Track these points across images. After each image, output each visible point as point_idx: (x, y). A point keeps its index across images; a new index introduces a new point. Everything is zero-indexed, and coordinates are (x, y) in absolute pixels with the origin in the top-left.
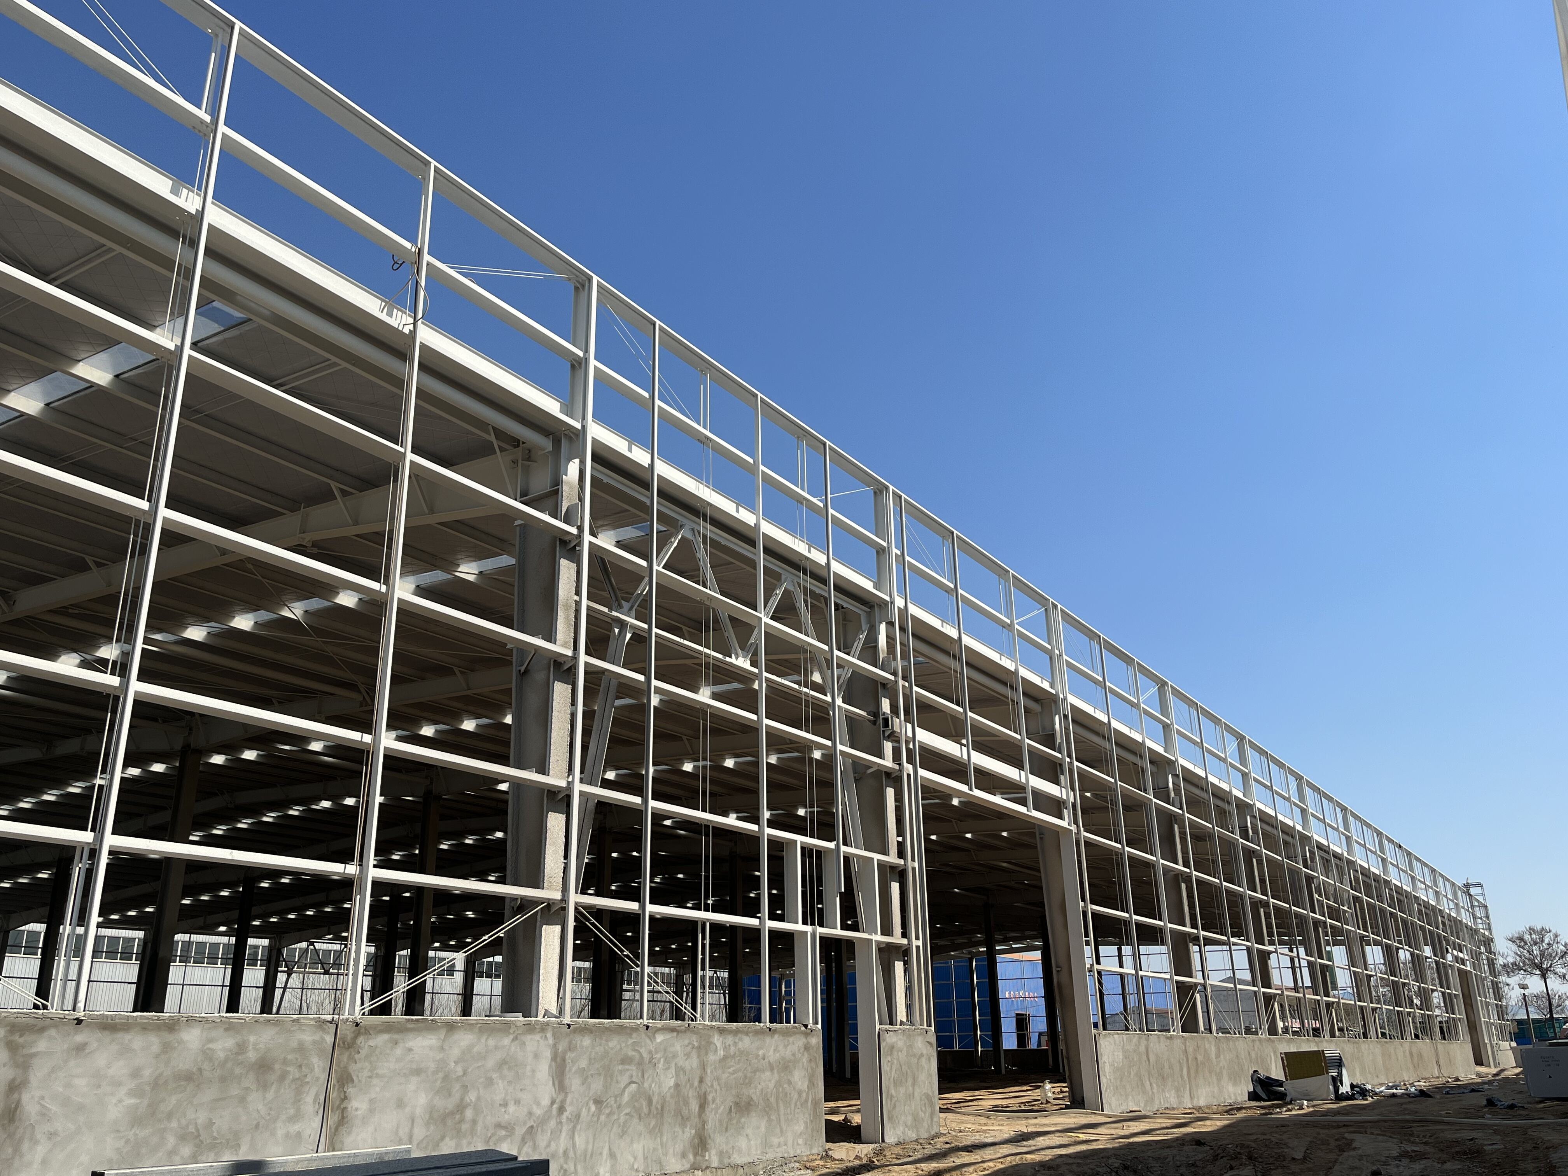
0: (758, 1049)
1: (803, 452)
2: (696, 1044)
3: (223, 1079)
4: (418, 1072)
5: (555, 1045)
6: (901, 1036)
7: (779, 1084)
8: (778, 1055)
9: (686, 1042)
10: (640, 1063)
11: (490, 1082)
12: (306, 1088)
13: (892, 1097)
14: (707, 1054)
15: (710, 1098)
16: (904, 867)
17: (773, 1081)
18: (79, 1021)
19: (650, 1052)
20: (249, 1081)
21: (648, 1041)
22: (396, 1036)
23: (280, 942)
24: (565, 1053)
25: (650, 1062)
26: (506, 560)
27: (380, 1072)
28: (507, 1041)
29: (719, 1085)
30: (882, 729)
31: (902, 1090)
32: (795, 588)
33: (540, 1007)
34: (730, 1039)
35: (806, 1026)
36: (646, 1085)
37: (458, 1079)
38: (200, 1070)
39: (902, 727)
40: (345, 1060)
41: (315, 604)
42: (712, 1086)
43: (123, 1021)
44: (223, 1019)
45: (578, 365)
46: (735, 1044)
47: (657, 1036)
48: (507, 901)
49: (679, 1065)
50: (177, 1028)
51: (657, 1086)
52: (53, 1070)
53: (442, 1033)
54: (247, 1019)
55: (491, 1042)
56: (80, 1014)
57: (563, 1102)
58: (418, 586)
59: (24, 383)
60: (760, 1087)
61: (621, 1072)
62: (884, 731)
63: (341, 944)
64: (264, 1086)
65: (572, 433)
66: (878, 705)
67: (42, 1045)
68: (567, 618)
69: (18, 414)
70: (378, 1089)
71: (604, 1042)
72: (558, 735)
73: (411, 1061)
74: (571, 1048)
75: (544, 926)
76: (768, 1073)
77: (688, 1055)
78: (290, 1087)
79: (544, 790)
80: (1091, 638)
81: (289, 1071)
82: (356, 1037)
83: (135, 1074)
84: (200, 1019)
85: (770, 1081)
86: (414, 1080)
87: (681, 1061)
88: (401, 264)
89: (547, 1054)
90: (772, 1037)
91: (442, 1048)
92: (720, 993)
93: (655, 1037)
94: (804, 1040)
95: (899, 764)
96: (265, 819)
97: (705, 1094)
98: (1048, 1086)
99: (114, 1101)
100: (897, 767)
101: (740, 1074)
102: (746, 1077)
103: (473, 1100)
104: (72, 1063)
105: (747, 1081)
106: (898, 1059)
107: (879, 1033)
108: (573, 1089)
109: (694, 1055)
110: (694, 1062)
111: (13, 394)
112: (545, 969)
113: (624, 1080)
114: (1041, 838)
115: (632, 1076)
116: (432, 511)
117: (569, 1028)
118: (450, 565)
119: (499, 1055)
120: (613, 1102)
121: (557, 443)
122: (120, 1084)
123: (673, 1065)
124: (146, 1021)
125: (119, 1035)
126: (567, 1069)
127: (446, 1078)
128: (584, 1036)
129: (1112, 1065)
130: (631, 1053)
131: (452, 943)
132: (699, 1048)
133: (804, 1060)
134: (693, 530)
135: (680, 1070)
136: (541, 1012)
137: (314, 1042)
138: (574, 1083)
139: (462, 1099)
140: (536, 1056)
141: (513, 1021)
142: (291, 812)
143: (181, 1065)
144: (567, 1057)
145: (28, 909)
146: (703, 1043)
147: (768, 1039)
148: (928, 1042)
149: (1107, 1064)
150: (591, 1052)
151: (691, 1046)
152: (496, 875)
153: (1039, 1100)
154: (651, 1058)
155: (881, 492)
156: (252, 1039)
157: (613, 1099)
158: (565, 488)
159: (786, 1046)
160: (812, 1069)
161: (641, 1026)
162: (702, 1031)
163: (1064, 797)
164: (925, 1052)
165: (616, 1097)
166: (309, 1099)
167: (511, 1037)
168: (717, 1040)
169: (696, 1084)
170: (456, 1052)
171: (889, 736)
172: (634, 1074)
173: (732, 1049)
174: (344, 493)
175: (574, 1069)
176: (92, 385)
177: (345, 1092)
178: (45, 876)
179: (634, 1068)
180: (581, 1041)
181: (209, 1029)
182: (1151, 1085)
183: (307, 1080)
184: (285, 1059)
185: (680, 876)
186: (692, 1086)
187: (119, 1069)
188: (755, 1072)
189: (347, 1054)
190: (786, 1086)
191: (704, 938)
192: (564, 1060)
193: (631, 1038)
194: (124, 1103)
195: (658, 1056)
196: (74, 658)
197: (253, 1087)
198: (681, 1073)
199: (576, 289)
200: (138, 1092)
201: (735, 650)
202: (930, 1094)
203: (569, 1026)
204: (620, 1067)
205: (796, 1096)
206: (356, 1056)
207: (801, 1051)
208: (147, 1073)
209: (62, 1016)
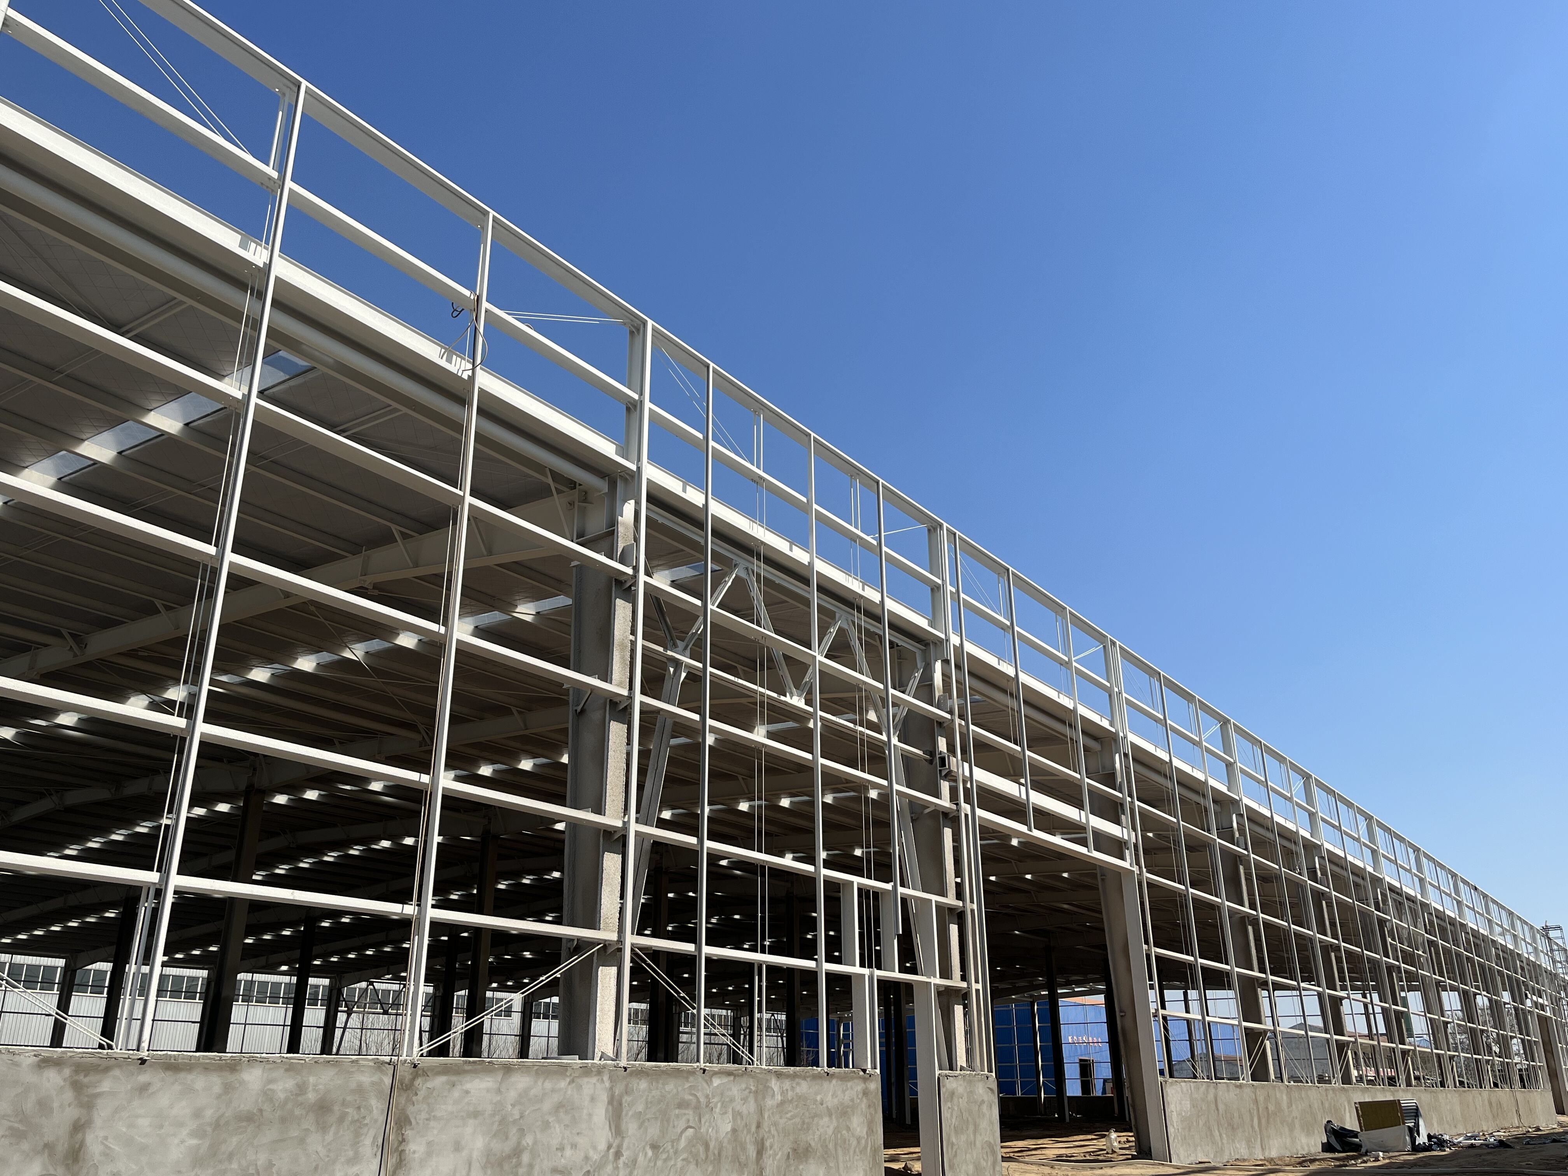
0: (816, 1094)
1: (857, 492)
2: (753, 1088)
3: (283, 1120)
4: (475, 1114)
5: (611, 1088)
6: (961, 1082)
7: (837, 1130)
8: (836, 1100)
9: (744, 1086)
10: (697, 1108)
11: (546, 1126)
12: (365, 1130)
13: (953, 1144)
14: (764, 1098)
15: (768, 1144)
16: (962, 909)
17: (832, 1127)
18: (143, 1061)
19: (707, 1096)
20: (309, 1123)
21: (705, 1085)
22: (454, 1078)
23: (340, 983)
24: (621, 1096)
25: (707, 1106)
26: (562, 601)
27: (438, 1114)
28: (563, 1084)
29: (777, 1130)
30: (939, 768)
31: (963, 1138)
32: (849, 627)
33: (596, 1050)
34: (787, 1084)
35: (864, 1071)
36: (703, 1130)
37: (515, 1122)
38: (261, 1111)
39: (959, 766)
40: (403, 1102)
41: (376, 645)
42: (770, 1131)
43: (186, 1061)
44: (284, 1060)
45: (633, 408)
46: (793, 1088)
47: (714, 1080)
48: (564, 942)
49: (737, 1110)
50: (238, 1068)
51: (714, 1131)
52: (116, 1111)
53: (499, 1076)
54: (307, 1060)
55: (548, 1085)
56: (144, 1054)
57: (620, 1146)
58: (476, 627)
59: (97, 432)
60: (818, 1133)
61: (677, 1116)
62: (940, 771)
63: (400, 984)
64: (323, 1128)
65: (627, 474)
66: (934, 744)
67: (106, 1085)
68: (623, 658)
69: (92, 462)
70: (435, 1132)
71: (660, 1085)
72: (614, 774)
73: (468, 1104)
74: (627, 1091)
75: (601, 968)
76: (826, 1119)
77: (745, 1100)
78: (348, 1129)
79: (600, 830)
80: (1151, 676)
81: (348, 1113)
82: (414, 1079)
83: (197, 1114)
84: (261, 1060)
85: (828, 1127)
86: (471, 1122)
87: (738, 1105)
88: (461, 312)
89: (604, 1097)
90: (830, 1082)
91: (499, 1091)
92: (777, 1036)
93: (711, 1080)
94: (863, 1085)
95: (957, 804)
96: (326, 859)
97: (762, 1139)
98: (1114, 1135)
99: (176, 1141)
100: (954, 807)
101: (797, 1120)
102: (803, 1122)
103: (530, 1144)
104: (136, 1103)
105: (805, 1126)
106: (958, 1106)
107: (939, 1078)
108: (630, 1134)
109: (751, 1100)
110: (752, 1106)
111: (86, 442)
112: (601, 1010)
113: (682, 1124)
114: (1103, 880)
115: (688, 1121)
116: (490, 553)
117: (625, 1071)
118: (508, 606)
119: (556, 1098)
120: (670, 1147)
121: (613, 485)
122: (181, 1125)
123: (730, 1110)
124: (208, 1061)
125: (182, 1075)
126: (624, 1113)
127: (503, 1121)
128: (640, 1080)
129: (1179, 1114)
130: (688, 1097)
131: (510, 983)
132: (756, 1092)
133: (863, 1106)
134: (747, 569)
135: (737, 1115)
136: (598, 1055)
137: (373, 1084)
138: (631, 1127)
139: (519, 1143)
140: (593, 1099)
141: (569, 1063)
142: (352, 852)
143: (242, 1106)
144: (624, 1101)
145: (95, 948)
146: (761, 1087)
147: (826, 1084)
148: (988, 1088)
149: (1175, 1113)
150: (648, 1096)
151: (748, 1091)
152: (553, 915)
153: (1105, 1150)
154: (708, 1103)
155: (935, 529)
156: (312, 1079)
157: (670, 1144)
158: (621, 529)
159: (844, 1092)
160: (871, 1114)
161: (698, 1069)
162: (758, 1075)
163: (1126, 837)
164: (986, 1099)
165: (673, 1142)
166: (368, 1141)
167: (568, 1080)
168: (774, 1084)
169: (753, 1129)
170: (512, 1095)
171: (946, 776)
172: (691, 1118)
173: (790, 1093)
174: (405, 536)
175: (630, 1113)
176: (163, 433)
177: (403, 1134)
178: (112, 915)
179: (691, 1113)
180: (638, 1084)
181: (270, 1069)
182: (1221, 1135)
183: (366, 1122)
184: (344, 1100)
185: (737, 917)
186: (749, 1131)
187: (182, 1109)
188: (813, 1118)
189: (405, 1096)
190: (844, 1132)
191: (760, 980)
192: (621, 1104)
193: (688, 1081)
194: (187, 1144)
195: (715, 1100)
196: (143, 700)
197: (313, 1129)
198: (739, 1117)
199: (632, 333)
200: (198, 1133)
201: (790, 688)
202: (992, 1142)
203: (625, 1069)
204: (677, 1111)
205: (855, 1143)
206: (414, 1098)
207: (860, 1096)
208: (209, 1113)
209: (126, 1056)
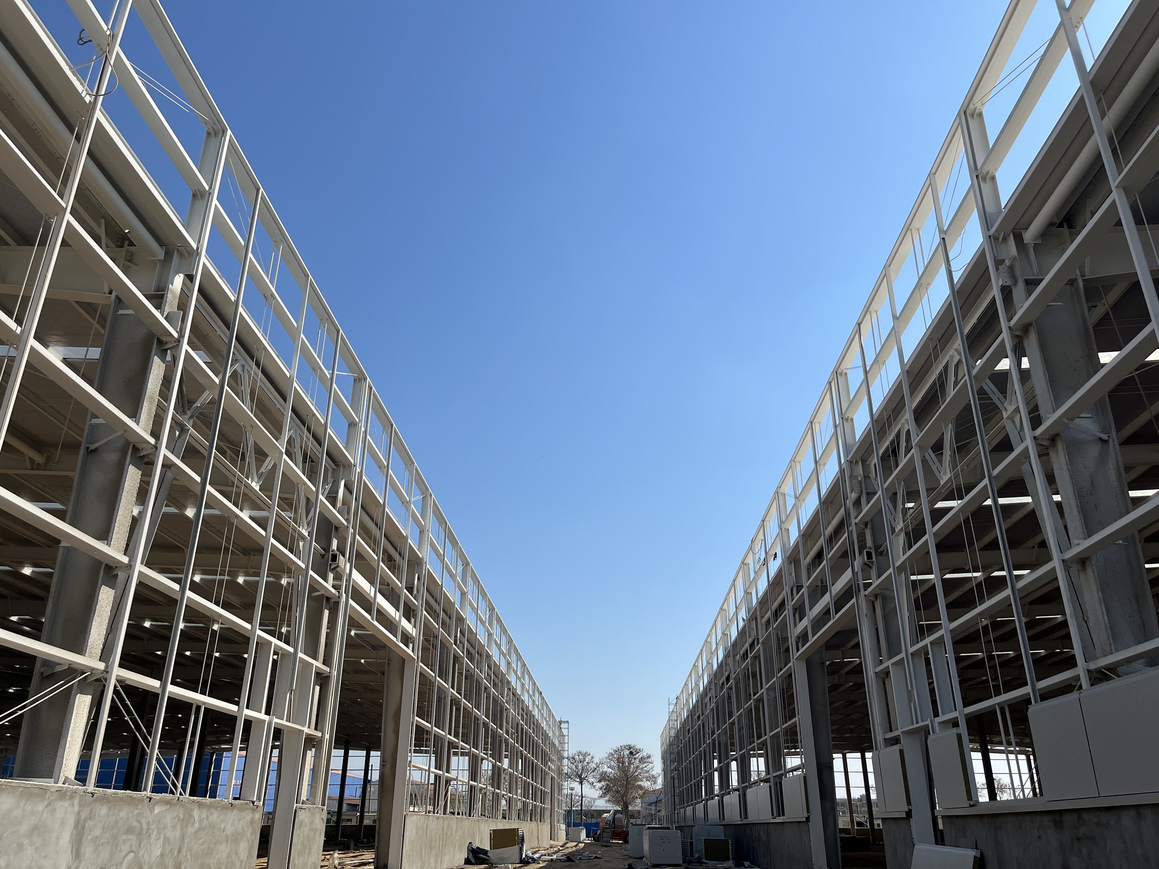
0: (222, 822)
2: (181, 816)
5: (79, 813)
6: (307, 814)
7: (229, 854)
9: (175, 814)
10: (140, 834)
11: (20, 848)
13: (295, 865)
14: (187, 826)
15: (183, 867)
16: (329, 675)
19: (148, 823)
21: (149, 813)
24: (85, 820)
25: (147, 832)
28: (41, 807)
29: (191, 855)
33: (62, 774)
34: (205, 813)
35: (253, 803)
36: (141, 854)
42: (186, 856)
45: (203, 197)
46: (208, 817)
48: (38, 665)
55: (28, 807)
60: (217, 857)
61: (124, 841)
62: (331, 564)
65: (186, 250)
66: (330, 543)
68: (150, 409)
71: (116, 811)
72: (123, 515)
75: (78, 695)
77: (174, 827)
80: (442, 524)
85: (224, 852)
87: (169, 833)
88: (86, 42)
89: (71, 821)
93: (154, 809)
94: (251, 815)
95: (339, 592)
100: (337, 594)
101: (206, 845)
102: (209, 848)
105: (210, 851)
106: (303, 833)
107: (296, 810)
108: (86, 857)
109: (179, 827)
110: (178, 833)
113: (126, 849)
114: (388, 663)
115: (131, 846)
117: (93, 796)
119: (33, 820)
121: (168, 255)
123: (162, 836)
126: (85, 837)
128: (102, 806)
130: (135, 824)
132: (183, 820)
133: (249, 833)
134: (243, 366)
135: (167, 840)
136: (62, 779)
138: (88, 850)
140: (62, 823)
141: (48, 787)
144: (87, 825)
147: (229, 813)
148: (322, 819)
150: (106, 821)
151: (177, 818)
154: (149, 829)
155: (360, 380)
158: (169, 295)
159: (239, 820)
160: (252, 840)
161: (145, 797)
163: (414, 635)
164: (319, 828)
165: (117, 865)
167: (46, 802)
168: (196, 813)
169: (176, 853)
171: (333, 569)
172: (134, 844)
173: (205, 821)
175: (89, 838)
179: (134, 838)
180: (100, 810)
186: (172, 856)
188: (216, 843)
192: (83, 828)
193: (137, 808)
195: (153, 827)
198: (167, 843)
201: (252, 474)
202: (317, 862)
207: (248, 825)
